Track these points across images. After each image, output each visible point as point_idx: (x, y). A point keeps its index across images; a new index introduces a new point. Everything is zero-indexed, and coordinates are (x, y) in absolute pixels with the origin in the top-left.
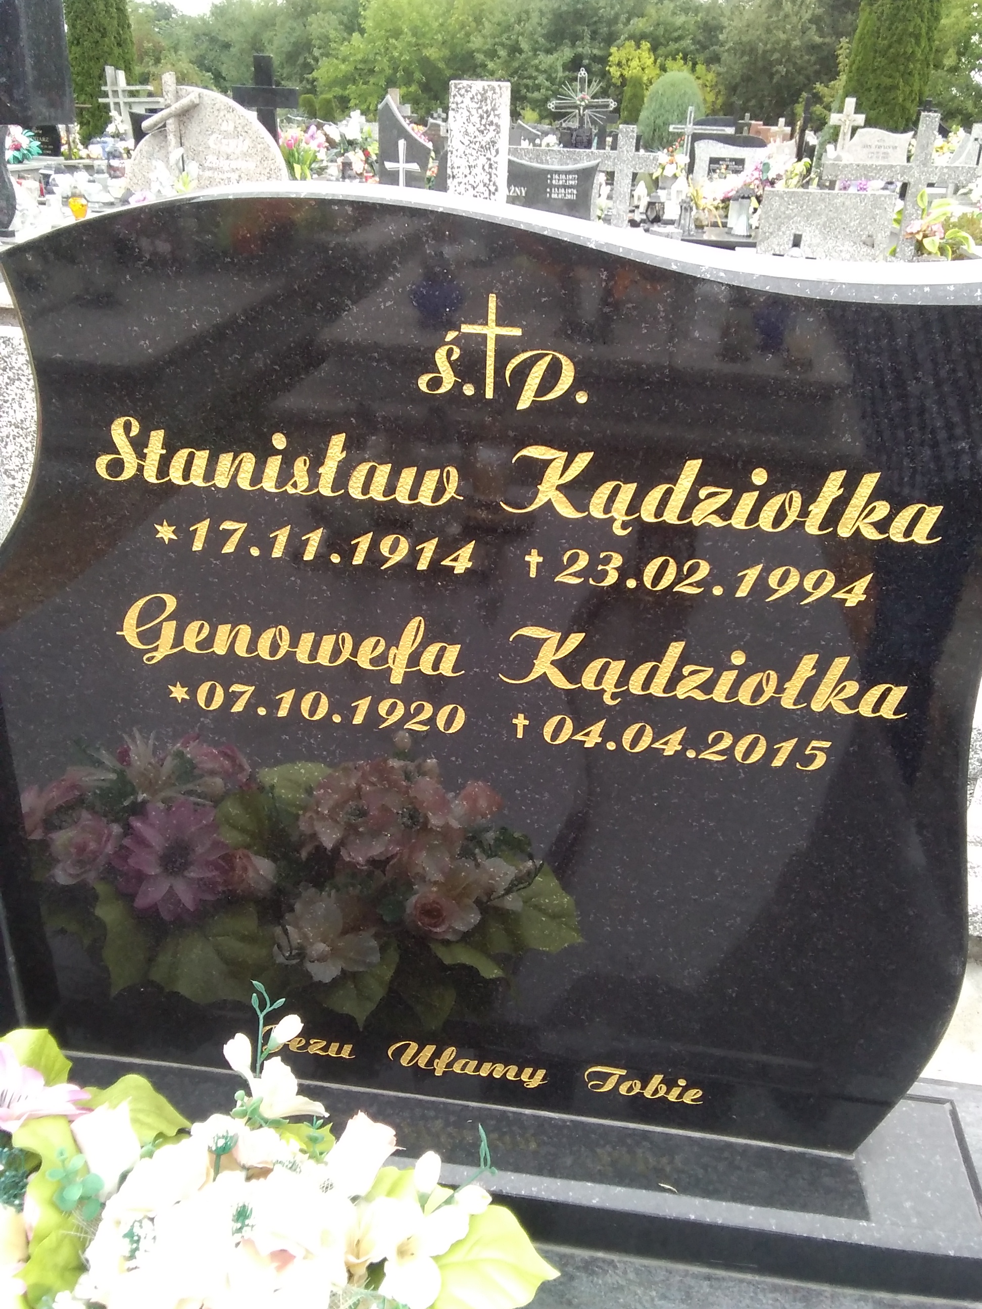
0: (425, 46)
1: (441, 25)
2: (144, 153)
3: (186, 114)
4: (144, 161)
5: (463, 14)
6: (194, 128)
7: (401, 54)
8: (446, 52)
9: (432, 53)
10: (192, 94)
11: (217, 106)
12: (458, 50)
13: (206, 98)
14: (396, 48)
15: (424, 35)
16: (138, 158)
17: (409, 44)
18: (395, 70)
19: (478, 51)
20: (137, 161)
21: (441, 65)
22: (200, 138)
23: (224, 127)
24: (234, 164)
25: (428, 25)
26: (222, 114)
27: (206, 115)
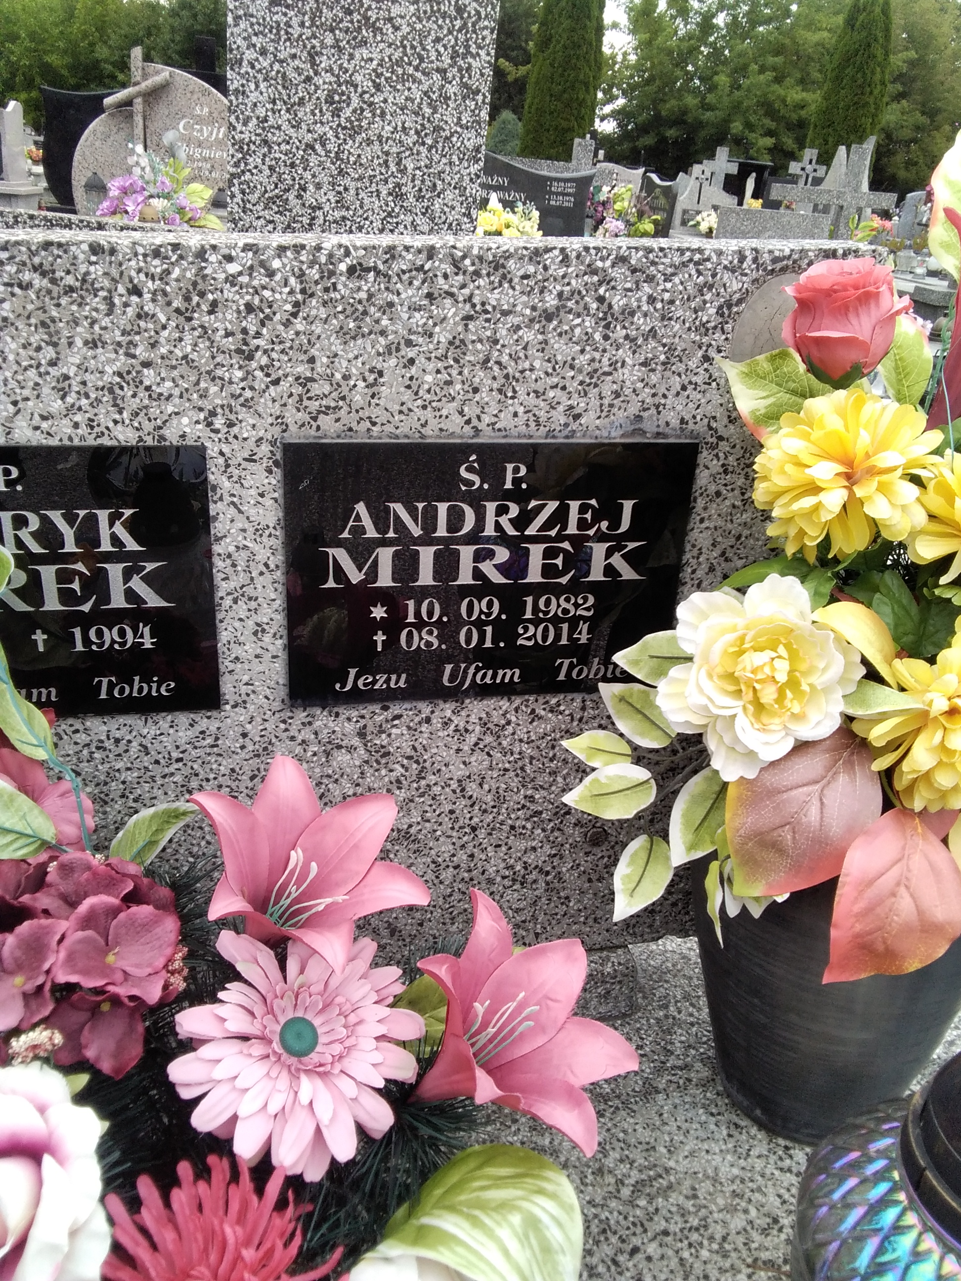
0: (46, 52)
1: (62, 33)
2: (99, 135)
3: (154, 95)
4: (98, 144)
5: (85, 23)
6: (162, 110)
7: (19, 60)
8: (68, 60)
9: (53, 59)
10: (162, 73)
11: (191, 88)
12: (82, 58)
13: (178, 79)
14: (13, 53)
15: (43, 41)
16: (91, 139)
17: (27, 49)
18: (14, 75)
19: (106, 61)
20: (88, 143)
21: (65, 72)
22: (168, 121)
23: (198, 111)
24: (206, 153)
25: (47, 32)
26: (195, 97)
27: (178, 98)
